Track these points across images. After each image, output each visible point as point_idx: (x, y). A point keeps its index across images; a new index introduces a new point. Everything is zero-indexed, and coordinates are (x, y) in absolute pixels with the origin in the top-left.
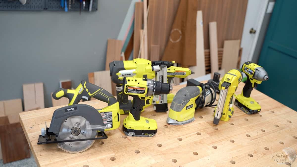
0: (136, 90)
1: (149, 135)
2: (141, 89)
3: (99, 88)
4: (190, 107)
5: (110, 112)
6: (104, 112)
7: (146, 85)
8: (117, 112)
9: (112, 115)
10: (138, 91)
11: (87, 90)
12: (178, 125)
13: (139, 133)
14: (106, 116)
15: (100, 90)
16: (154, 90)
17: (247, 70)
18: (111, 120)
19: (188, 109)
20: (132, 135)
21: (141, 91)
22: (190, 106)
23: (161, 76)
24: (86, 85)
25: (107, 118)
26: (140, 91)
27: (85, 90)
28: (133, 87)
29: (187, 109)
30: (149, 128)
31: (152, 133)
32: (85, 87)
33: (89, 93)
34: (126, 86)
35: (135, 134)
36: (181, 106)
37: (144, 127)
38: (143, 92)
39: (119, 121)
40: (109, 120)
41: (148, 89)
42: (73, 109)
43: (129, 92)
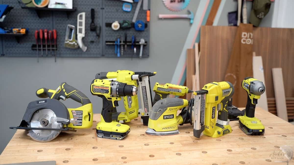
0: (101, 90)
1: (117, 138)
2: (105, 89)
3: (75, 89)
4: (169, 117)
5: (81, 111)
6: (76, 111)
7: (109, 85)
8: (89, 112)
9: (82, 114)
10: (103, 90)
11: (64, 90)
12: (156, 135)
13: (107, 134)
14: (77, 114)
15: (75, 91)
16: (117, 90)
17: (245, 86)
18: (81, 118)
19: (167, 119)
20: (102, 136)
21: (106, 90)
22: (168, 115)
23: (144, 87)
24: (64, 86)
25: (78, 116)
26: (104, 90)
27: (62, 90)
28: (98, 87)
29: (165, 119)
30: (117, 130)
31: (120, 136)
32: (63, 87)
33: (66, 93)
34: (93, 85)
35: (104, 136)
36: (157, 114)
37: (111, 128)
38: (107, 92)
39: (89, 120)
40: (79, 118)
41: (111, 88)
42: (44, 102)
43: (96, 91)
